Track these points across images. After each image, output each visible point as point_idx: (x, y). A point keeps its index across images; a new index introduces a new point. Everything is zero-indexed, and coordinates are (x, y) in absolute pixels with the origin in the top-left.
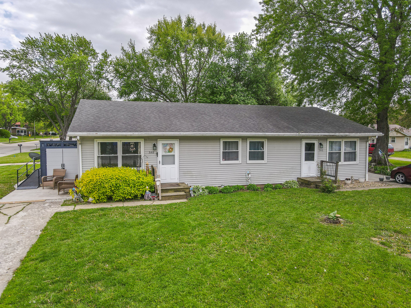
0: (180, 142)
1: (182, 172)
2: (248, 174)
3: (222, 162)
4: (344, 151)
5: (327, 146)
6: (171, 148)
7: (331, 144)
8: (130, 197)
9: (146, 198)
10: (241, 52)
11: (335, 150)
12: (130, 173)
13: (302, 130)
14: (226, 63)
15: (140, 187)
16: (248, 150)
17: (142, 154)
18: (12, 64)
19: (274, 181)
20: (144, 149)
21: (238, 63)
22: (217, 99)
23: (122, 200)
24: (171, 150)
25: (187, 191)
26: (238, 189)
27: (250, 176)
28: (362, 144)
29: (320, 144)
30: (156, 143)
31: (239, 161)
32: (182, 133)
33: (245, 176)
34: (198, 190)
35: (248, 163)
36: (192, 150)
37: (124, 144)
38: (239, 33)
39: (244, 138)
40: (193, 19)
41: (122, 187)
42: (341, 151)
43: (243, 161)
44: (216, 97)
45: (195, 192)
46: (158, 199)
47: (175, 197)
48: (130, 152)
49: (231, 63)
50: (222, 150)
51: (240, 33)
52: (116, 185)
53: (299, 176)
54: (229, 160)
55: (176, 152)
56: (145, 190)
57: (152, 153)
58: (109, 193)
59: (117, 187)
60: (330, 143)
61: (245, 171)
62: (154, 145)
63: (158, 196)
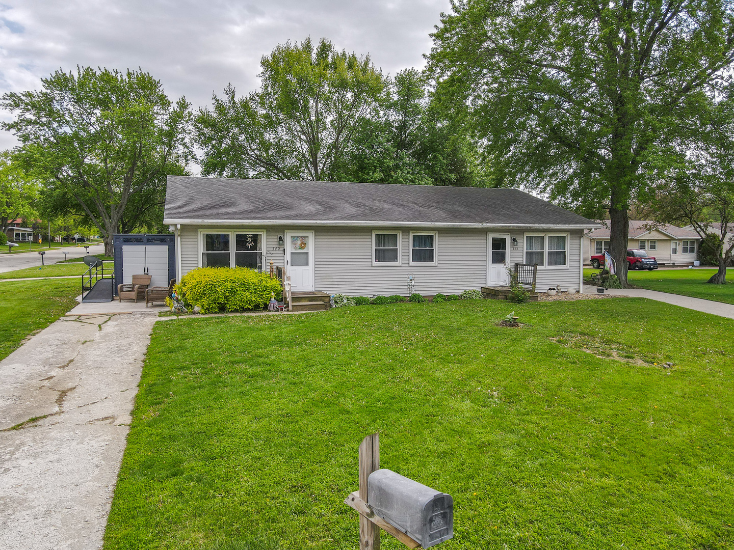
0: (315, 235)
1: (318, 276)
2: (411, 280)
3: (375, 263)
4: (547, 251)
5: (523, 243)
6: (303, 243)
7: (530, 240)
8: (250, 307)
9: (271, 309)
10: (408, 100)
11: (536, 249)
12: (249, 275)
13: (487, 220)
14: (384, 119)
15: (262, 293)
16: (411, 248)
17: (264, 251)
18: (23, 117)
19: (449, 291)
20: (265, 244)
21: (402, 118)
22: (369, 177)
23: (239, 311)
24: (304, 245)
25: (327, 300)
26: (396, 300)
27: (413, 282)
28: (575, 241)
29: (514, 240)
30: (282, 236)
31: (399, 263)
32: (319, 222)
33: (406, 284)
34: (342, 299)
35: (410, 265)
36: (333, 246)
37: (239, 237)
38: (406, 70)
39: (406, 230)
40: (330, 46)
41: (239, 292)
42: (544, 250)
43: (403, 262)
44: (368, 174)
45: (336, 302)
46: (288, 310)
47: (310, 306)
48: (247, 249)
49: (391, 118)
50: (374, 247)
51: (408, 70)
52: (232, 289)
53: (484, 285)
54: (384, 260)
55: (311, 249)
56: (269, 298)
57: (277, 249)
58: (222, 300)
59: (233, 292)
60: (529, 238)
61: (406, 276)
62: (280, 238)
63: (288, 306)
